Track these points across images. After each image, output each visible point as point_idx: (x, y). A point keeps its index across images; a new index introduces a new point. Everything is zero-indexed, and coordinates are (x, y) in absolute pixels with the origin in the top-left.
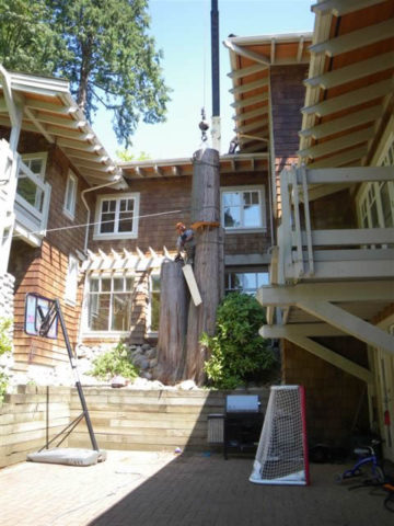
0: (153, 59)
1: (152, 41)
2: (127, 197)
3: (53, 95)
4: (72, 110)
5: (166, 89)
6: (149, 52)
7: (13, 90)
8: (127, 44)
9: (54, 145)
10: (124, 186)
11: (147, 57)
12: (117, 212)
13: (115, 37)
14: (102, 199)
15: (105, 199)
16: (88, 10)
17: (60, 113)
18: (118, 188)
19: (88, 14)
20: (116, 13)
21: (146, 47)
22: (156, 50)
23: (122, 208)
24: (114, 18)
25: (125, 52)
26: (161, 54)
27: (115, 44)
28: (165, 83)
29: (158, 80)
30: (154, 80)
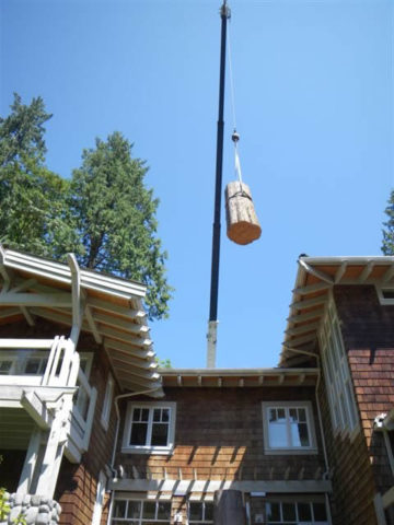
0: (158, 260)
1: (158, 242)
2: (162, 407)
3: (128, 297)
4: (141, 314)
5: (168, 288)
6: (155, 254)
7: (81, 287)
8: (137, 244)
9: (101, 346)
10: (162, 395)
11: (153, 257)
12: (150, 423)
13: (127, 237)
14: (134, 406)
15: (137, 407)
16: (105, 212)
17: (124, 315)
18: (155, 396)
19: (105, 216)
20: (129, 217)
21: (152, 249)
22: (161, 252)
23: (156, 418)
24: (127, 220)
25: (136, 251)
26: (165, 256)
27: (127, 244)
28: (167, 283)
29: (162, 279)
30: (158, 279)
